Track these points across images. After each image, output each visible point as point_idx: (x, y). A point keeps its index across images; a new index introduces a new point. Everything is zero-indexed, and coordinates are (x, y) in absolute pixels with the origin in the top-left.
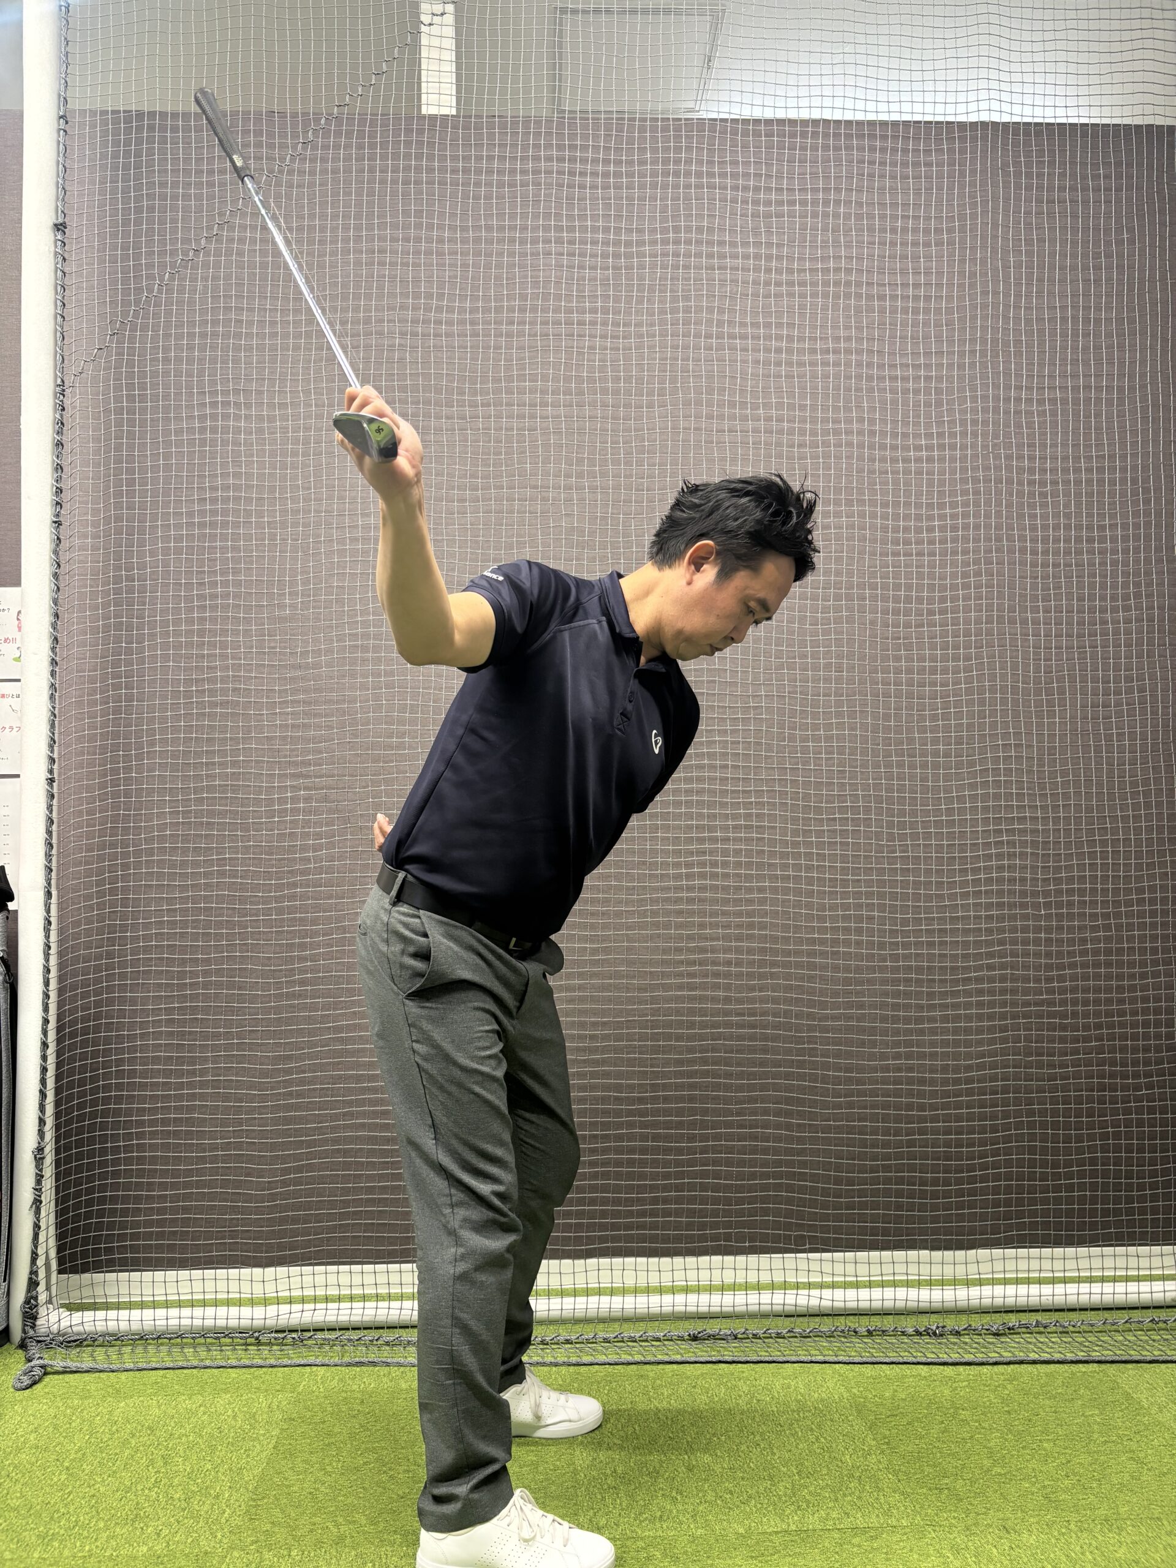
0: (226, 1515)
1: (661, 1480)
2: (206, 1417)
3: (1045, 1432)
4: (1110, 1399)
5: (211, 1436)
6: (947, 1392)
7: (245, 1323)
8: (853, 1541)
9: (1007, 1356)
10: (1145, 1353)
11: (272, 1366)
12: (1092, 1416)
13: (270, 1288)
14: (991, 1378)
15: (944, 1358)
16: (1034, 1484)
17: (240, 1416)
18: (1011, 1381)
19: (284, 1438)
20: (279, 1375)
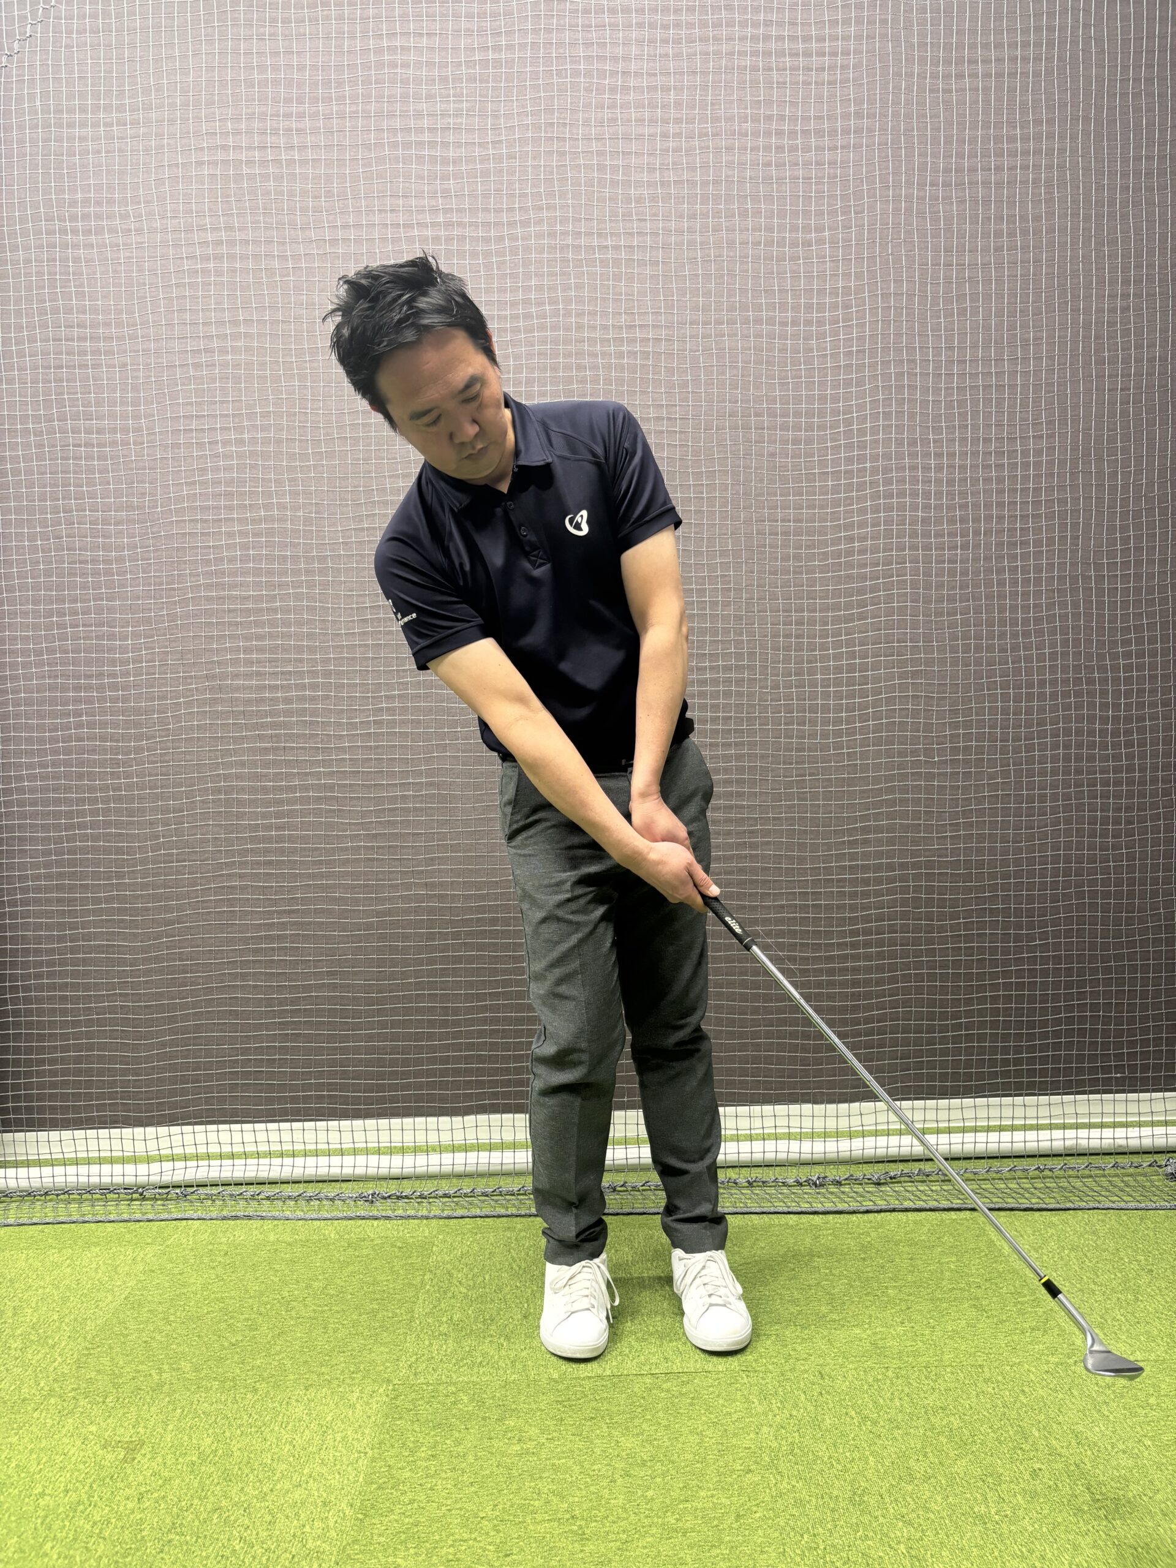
0: (56, 1364)
1: (494, 1327)
2: (68, 1270)
3: (894, 1279)
4: (972, 1246)
5: (68, 1288)
6: (808, 1240)
7: (130, 1180)
8: (664, 1386)
9: (882, 1204)
10: (1020, 1201)
11: (149, 1221)
12: (947, 1263)
13: (152, 1146)
14: (858, 1226)
15: (818, 1207)
16: (865, 1331)
17: (103, 1268)
18: (876, 1229)
19: (139, 1290)
20: (155, 1229)
